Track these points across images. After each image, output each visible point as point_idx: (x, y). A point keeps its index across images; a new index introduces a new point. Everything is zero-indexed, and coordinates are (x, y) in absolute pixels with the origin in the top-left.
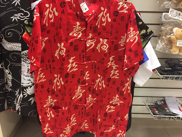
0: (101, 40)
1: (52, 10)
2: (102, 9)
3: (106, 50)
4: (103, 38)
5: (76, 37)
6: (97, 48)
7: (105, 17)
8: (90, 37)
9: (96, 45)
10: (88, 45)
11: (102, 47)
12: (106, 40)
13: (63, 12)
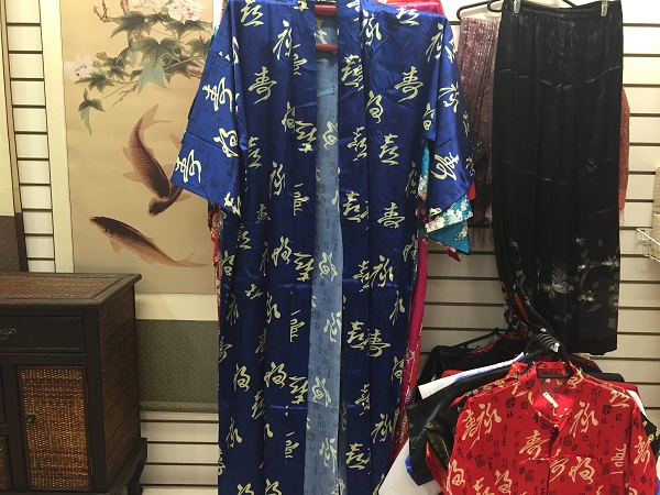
0: (579, 458)
1: (490, 413)
2: (582, 404)
3: (589, 478)
4: (583, 457)
5: (532, 456)
6: (570, 474)
7: (587, 418)
8: (557, 454)
9: (567, 470)
10: (553, 471)
11: (581, 473)
12: (588, 460)
13: (510, 415)
